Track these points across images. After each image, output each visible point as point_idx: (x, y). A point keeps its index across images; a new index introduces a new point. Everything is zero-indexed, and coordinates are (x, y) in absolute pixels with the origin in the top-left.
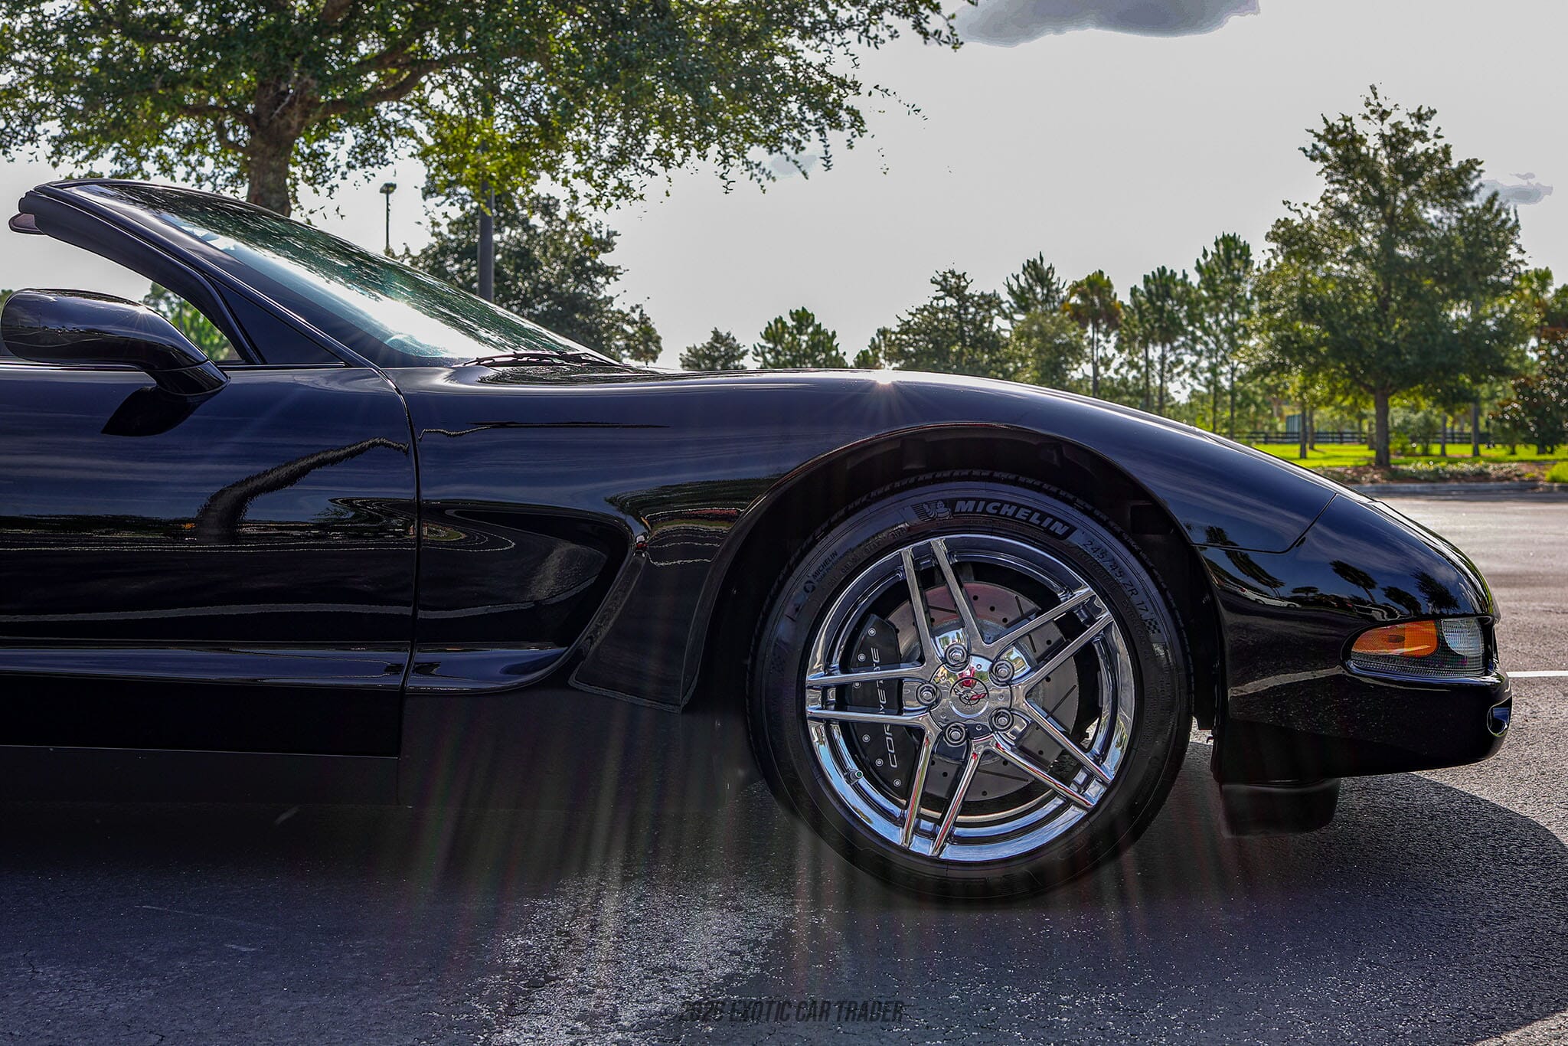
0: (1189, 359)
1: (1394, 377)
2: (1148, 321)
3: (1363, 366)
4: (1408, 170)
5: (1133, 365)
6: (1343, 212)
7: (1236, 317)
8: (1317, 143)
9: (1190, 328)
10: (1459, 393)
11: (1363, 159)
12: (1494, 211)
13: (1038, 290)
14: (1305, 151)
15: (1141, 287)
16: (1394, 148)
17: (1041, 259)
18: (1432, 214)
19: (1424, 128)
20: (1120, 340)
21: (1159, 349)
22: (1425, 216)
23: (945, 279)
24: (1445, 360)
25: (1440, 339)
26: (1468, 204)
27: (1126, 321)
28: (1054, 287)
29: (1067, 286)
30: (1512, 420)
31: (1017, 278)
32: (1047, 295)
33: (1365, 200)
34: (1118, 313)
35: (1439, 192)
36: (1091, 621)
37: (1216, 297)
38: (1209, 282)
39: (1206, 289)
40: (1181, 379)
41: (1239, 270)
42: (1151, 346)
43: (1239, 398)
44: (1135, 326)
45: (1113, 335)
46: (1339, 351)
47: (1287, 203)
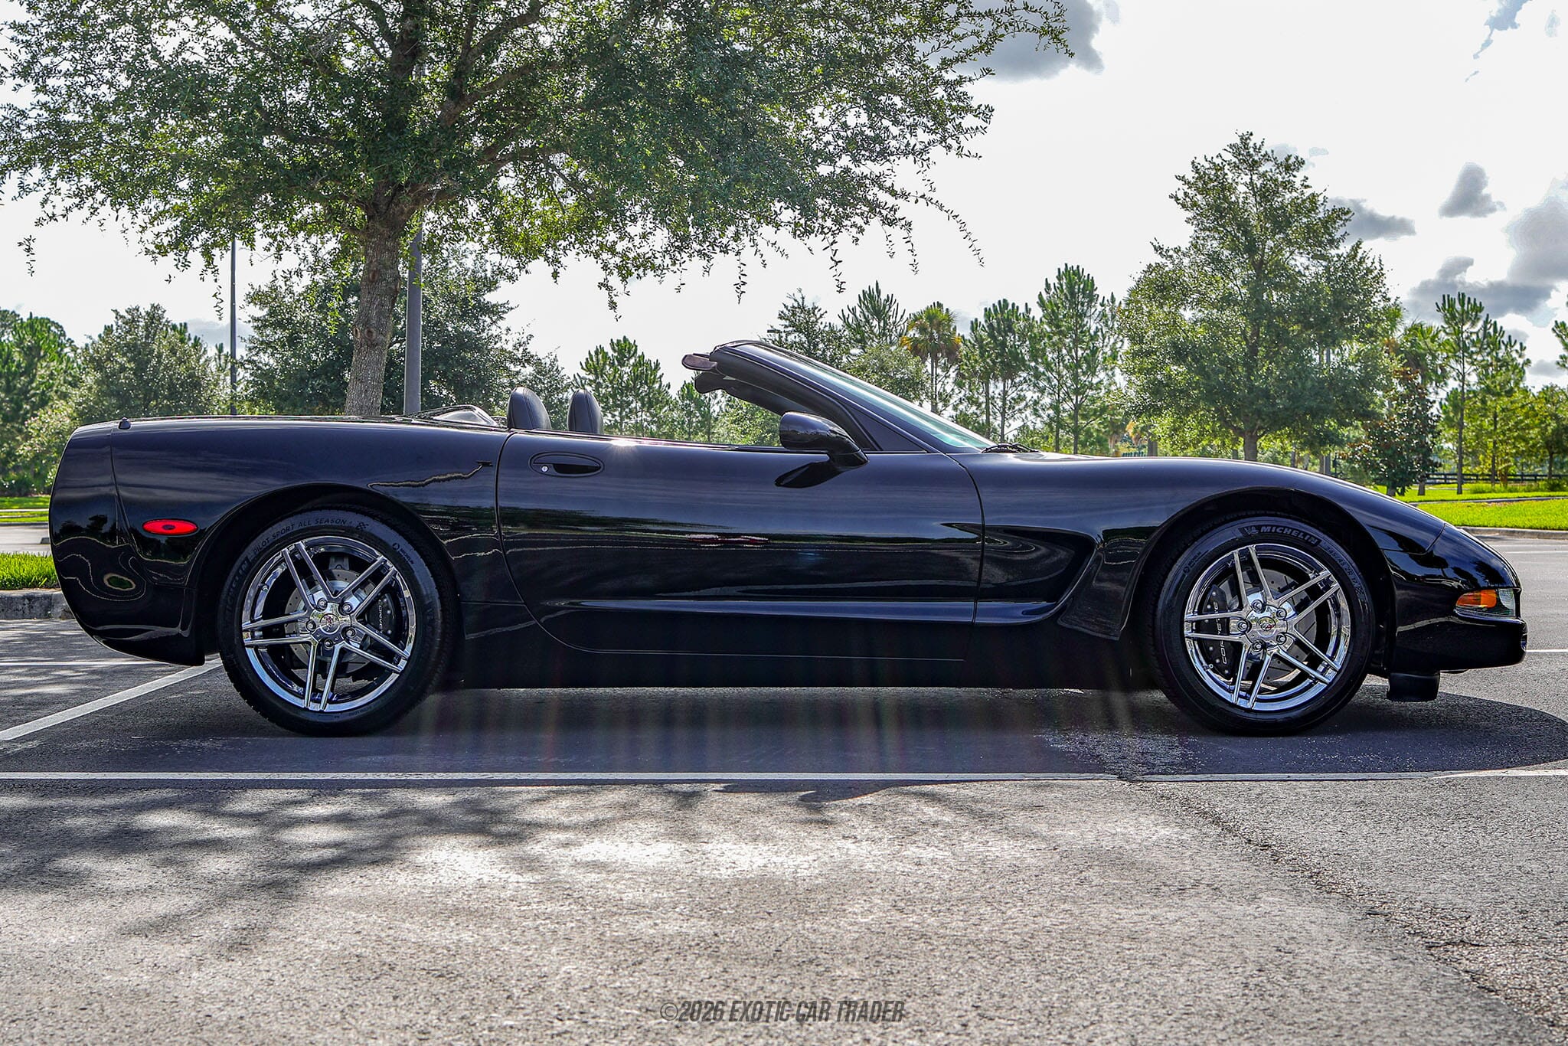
0: (1031, 395)
1: (1263, 420)
2: (989, 356)
3: (1232, 409)
4: (1279, 220)
5: (972, 401)
6: (1214, 259)
7: (1080, 352)
8: (1189, 191)
9: (1033, 364)
10: (1327, 436)
11: (1233, 208)
12: (1358, 259)
13: (875, 323)
14: (1177, 199)
15: (982, 320)
16: (1264, 197)
17: (879, 292)
18: (1300, 261)
19: (1292, 178)
20: (960, 375)
21: (1000, 385)
22: (1292, 262)
23: (794, 314)
24: (1314, 404)
25: (1309, 384)
26: (1333, 252)
27: (966, 356)
28: (891, 320)
29: (905, 319)
30: (1362, 460)
31: (853, 311)
32: (884, 328)
33: (1234, 249)
34: (958, 347)
35: (1306, 240)
36: (1328, 588)
37: (1060, 333)
38: (1052, 318)
39: (1048, 324)
40: (1023, 416)
41: (1083, 305)
42: (992, 382)
43: (1082, 437)
44: (976, 361)
45: (952, 370)
46: (1210, 396)
47: (1158, 249)
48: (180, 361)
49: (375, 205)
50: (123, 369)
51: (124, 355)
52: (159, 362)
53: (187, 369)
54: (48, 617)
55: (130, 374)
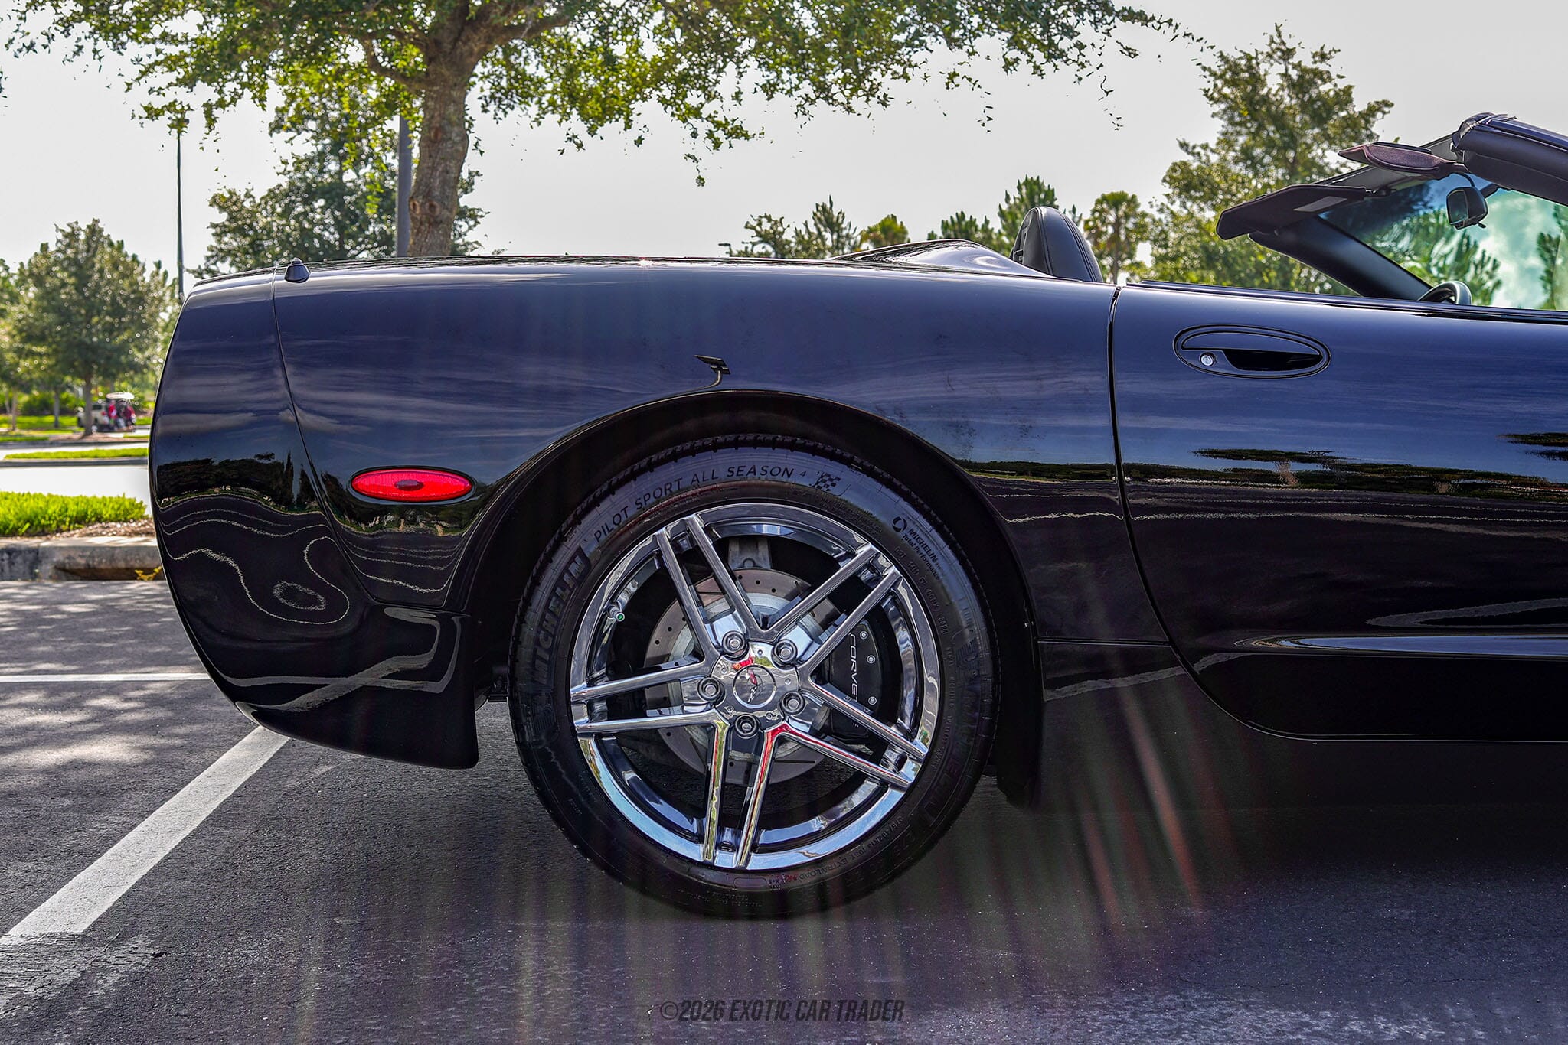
4: (1320, 111)
8: (1217, 83)
11: (1263, 100)
13: (828, 235)
14: (1205, 92)
15: (938, 230)
16: (1301, 89)
17: (831, 203)
19: (1327, 68)
23: (760, 224)
28: (844, 233)
29: (858, 232)
31: (805, 223)
32: (838, 241)
38: (1011, 228)
39: (1008, 236)
47: (1184, 145)
48: (123, 276)
49: (437, 43)
50: (64, 284)
51: (64, 269)
52: (102, 277)
53: (131, 285)
54: (34, 577)
55: (70, 289)
